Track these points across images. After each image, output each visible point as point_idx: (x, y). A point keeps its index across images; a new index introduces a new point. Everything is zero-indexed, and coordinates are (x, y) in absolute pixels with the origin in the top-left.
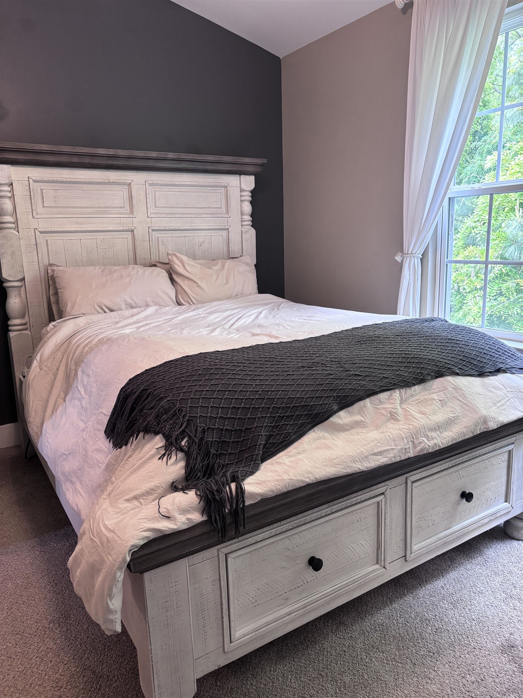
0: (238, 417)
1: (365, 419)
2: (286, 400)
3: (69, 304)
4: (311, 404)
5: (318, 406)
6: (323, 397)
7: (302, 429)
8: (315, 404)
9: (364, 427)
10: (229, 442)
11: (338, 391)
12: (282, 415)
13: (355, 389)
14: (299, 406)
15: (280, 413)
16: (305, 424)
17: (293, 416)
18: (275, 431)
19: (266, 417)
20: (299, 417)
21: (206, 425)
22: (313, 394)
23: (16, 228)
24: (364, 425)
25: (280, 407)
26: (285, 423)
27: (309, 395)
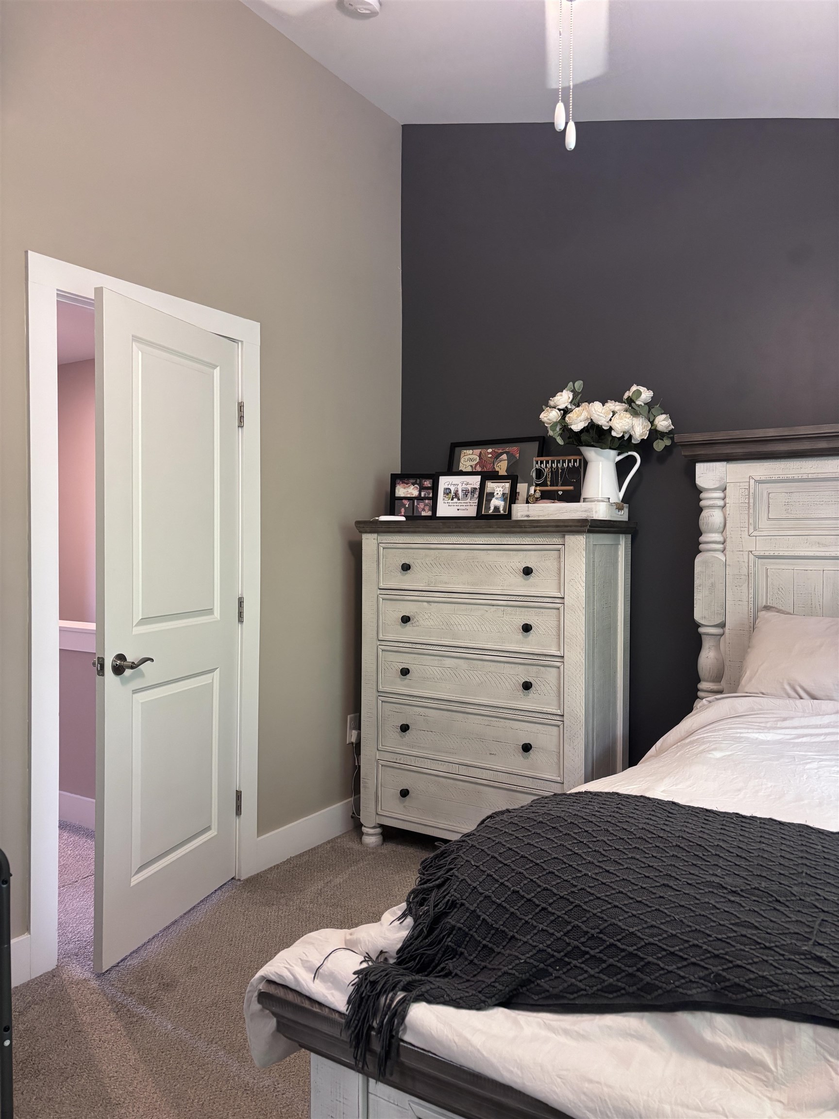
1: (776, 1065)
2: (606, 925)
4: (650, 959)
5: (662, 972)
6: (686, 959)
7: (611, 996)
8: (658, 965)
9: (766, 1084)
11: (731, 965)
13: (777, 985)
14: (623, 950)
16: (623, 992)
17: (605, 962)
18: (557, 970)
20: (611, 970)
21: (461, 896)
22: (669, 944)
23: (723, 551)
24: (766, 1076)
25: (588, 932)
26: (583, 966)
27: (659, 940)
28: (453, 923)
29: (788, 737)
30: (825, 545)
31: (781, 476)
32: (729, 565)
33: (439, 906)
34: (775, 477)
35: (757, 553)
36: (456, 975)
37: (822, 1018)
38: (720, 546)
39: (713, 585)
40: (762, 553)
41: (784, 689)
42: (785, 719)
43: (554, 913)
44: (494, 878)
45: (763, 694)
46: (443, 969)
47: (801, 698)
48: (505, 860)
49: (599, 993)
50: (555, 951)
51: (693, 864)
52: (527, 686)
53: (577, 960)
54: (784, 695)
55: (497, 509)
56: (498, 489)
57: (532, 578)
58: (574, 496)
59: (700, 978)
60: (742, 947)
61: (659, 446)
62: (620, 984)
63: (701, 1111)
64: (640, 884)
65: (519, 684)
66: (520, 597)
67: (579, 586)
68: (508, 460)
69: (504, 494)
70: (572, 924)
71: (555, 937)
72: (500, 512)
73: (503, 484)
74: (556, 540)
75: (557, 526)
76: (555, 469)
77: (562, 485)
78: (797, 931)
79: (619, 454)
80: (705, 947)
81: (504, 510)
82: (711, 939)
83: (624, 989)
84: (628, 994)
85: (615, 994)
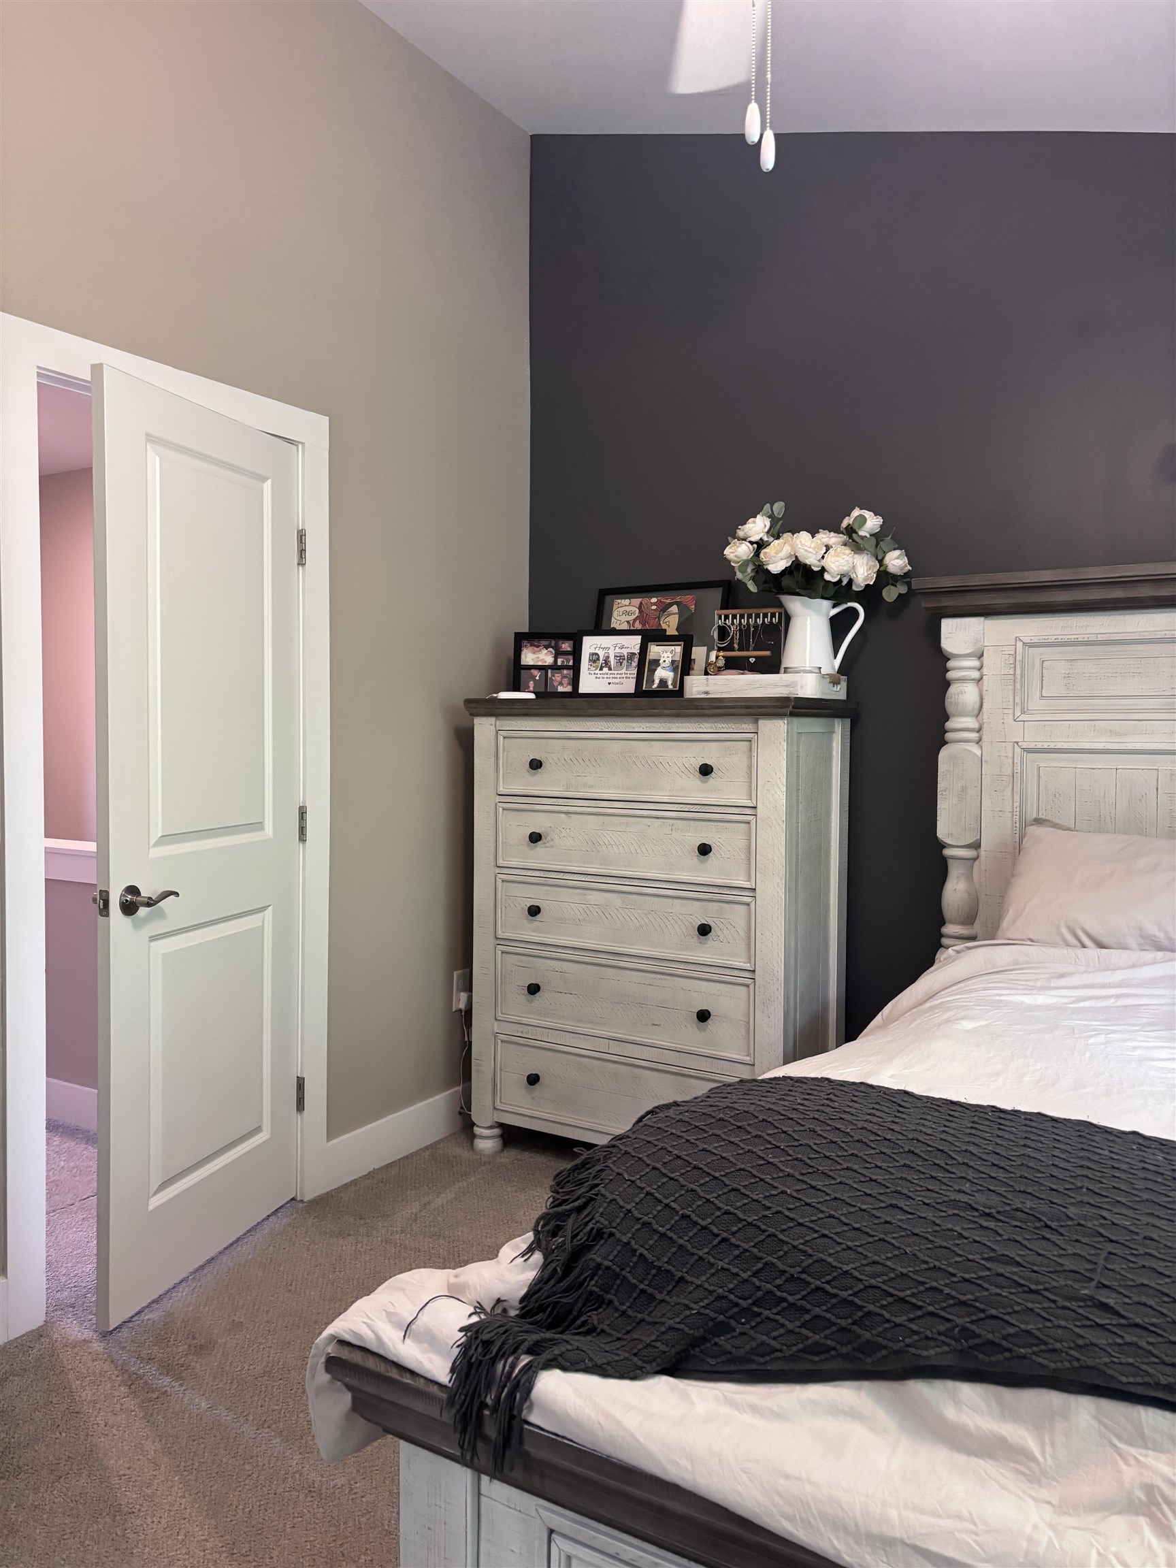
0: (681, 1241)
1: (1043, 1453)
2: (810, 1261)
3: (1011, 914)
4: (871, 1307)
5: (887, 1325)
6: (920, 1308)
7: (817, 1359)
8: (882, 1316)
9: (1032, 1479)
10: (636, 1286)
11: (982, 1315)
12: (779, 1294)
13: (1045, 1343)
14: (835, 1296)
15: (778, 1287)
16: (833, 1353)
17: (808, 1311)
18: (743, 1324)
19: (737, 1275)
20: (816, 1323)
21: (610, 1223)
22: (897, 1286)
23: (979, 741)
24: (1029, 1468)
25: (785, 1272)
26: (778, 1317)
27: (884, 1282)
28: (599, 1260)
29: (1066, 1000)
30: (1119, 734)
31: (1060, 637)
32: (986, 762)
33: (579, 1237)
34: (1052, 639)
35: (1025, 745)
36: (603, 1331)
37: (1108, 1389)
38: (974, 735)
39: (964, 789)
40: (1032, 746)
41: (1061, 935)
42: (1061, 976)
43: (738, 1246)
44: (656, 1198)
45: (1031, 940)
46: (584, 1323)
47: (1084, 946)
48: (673, 1172)
49: (801, 1354)
50: (740, 1298)
51: (932, 1177)
52: (704, 930)
53: (770, 1309)
54: (1061, 943)
55: (663, 682)
56: (666, 655)
57: (712, 780)
58: (772, 665)
59: (940, 1334)
60: (999, 1291)
61: (890, 594)
62: (829, 1342)
63: (940, 1517)
64: (859, 1205)
65: (693, 927)
66: (696, 807)
67: (777, 790)
68: (680, 614)
69: (673, 662)
70: (764, 1261)
71: (739, 1278)
72: (667, 687)
73: (673, 648)
74: (747, 726)
75: (747, 707)
76: (744, 626)
77: (755, 649)
78: (1074, 1268)
79: (834, 606)
80: (947, 1290)
81: (674, 684)
82: (955, 1279)
83: (834, 1349)
84: (840, 1355)
85: (822, 1357)
